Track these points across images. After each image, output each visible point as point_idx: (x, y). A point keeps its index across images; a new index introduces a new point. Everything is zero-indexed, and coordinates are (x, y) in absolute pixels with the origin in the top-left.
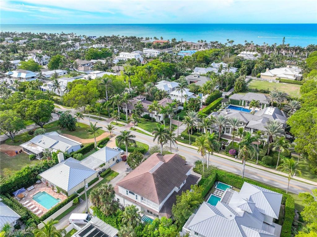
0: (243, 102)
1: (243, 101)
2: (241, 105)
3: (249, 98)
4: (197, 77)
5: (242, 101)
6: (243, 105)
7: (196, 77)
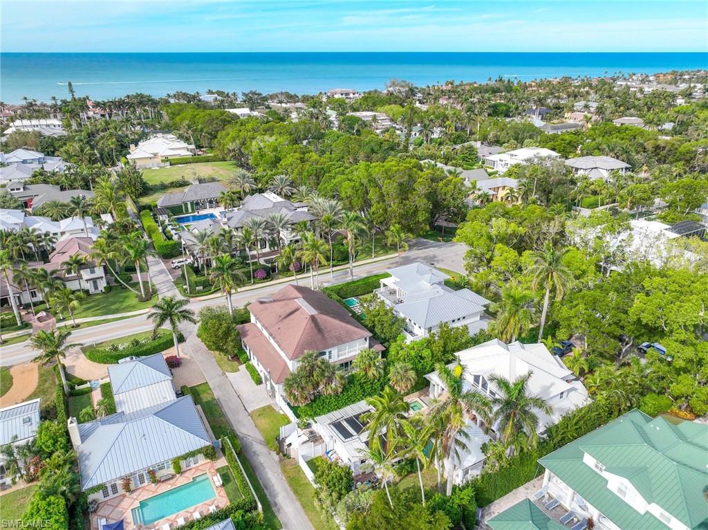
0: (189, 206)
1: (189, 203)
2: (187, 211)
3: (196, 194)
4: (22, 190)
5: (186, 204)
6: (190, 211)
7: (19, 189)
